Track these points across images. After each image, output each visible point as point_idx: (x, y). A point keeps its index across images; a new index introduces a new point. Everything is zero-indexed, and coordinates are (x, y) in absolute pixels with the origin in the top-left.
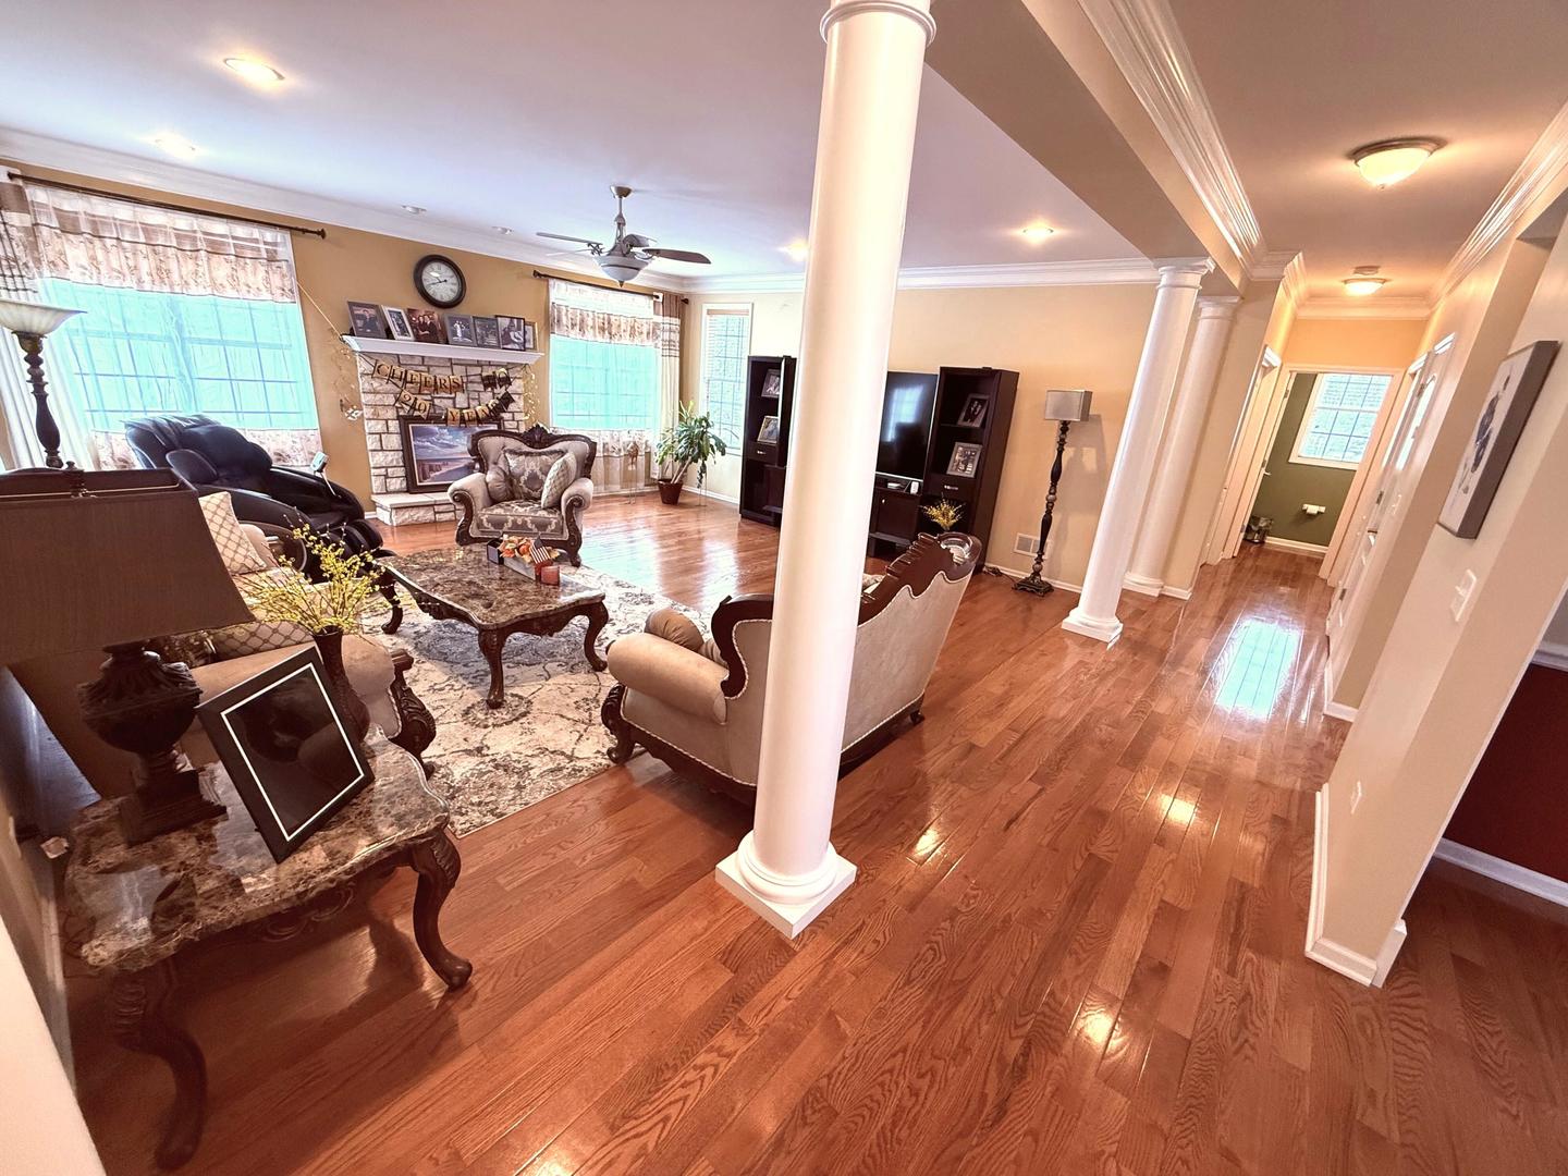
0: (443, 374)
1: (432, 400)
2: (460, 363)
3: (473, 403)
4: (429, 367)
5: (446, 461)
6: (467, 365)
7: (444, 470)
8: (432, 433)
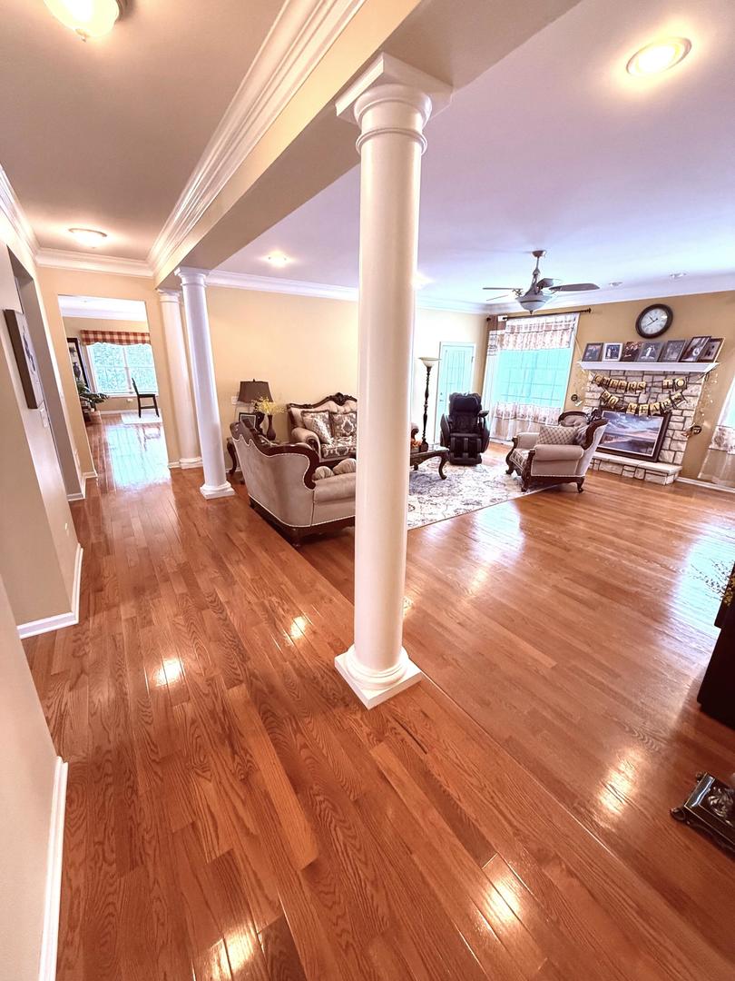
0: (634, 382)
1: (623, 398)
2: (649, 374)
3: (650, 401)
4: (627, 377)
5: (617, 436)
6: (653, 375)
7: (614, 441)
8: (615, 417)
